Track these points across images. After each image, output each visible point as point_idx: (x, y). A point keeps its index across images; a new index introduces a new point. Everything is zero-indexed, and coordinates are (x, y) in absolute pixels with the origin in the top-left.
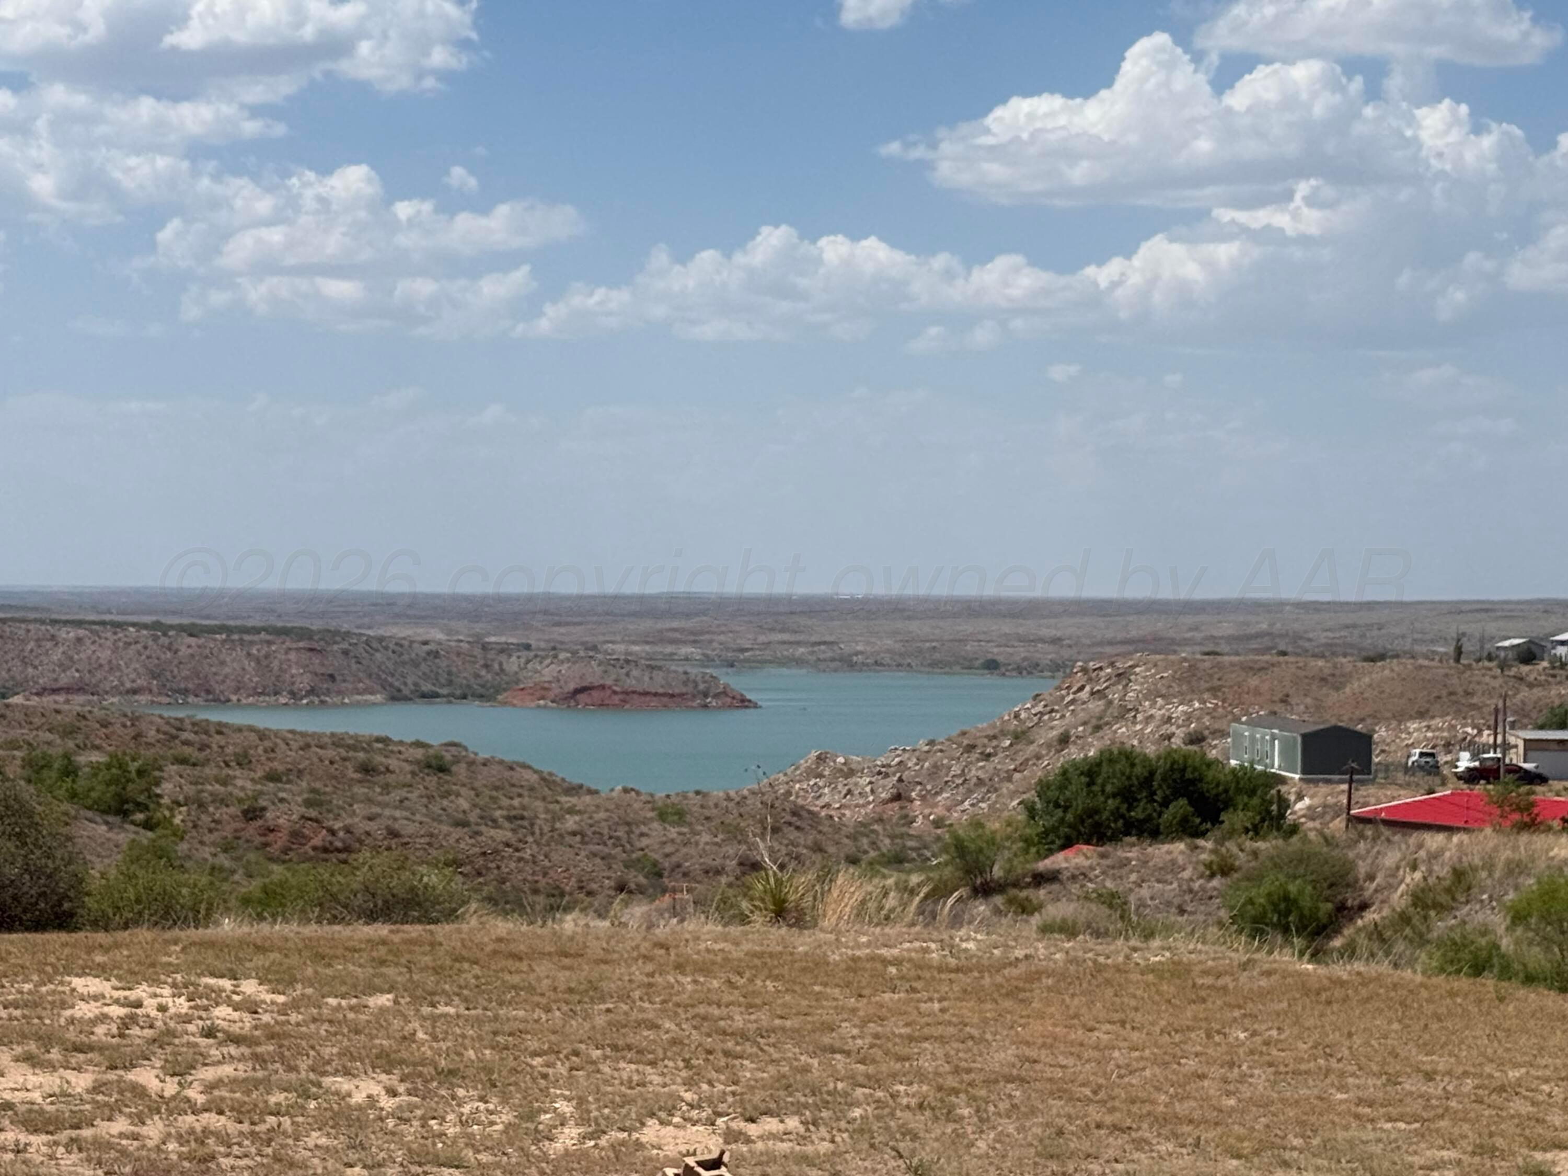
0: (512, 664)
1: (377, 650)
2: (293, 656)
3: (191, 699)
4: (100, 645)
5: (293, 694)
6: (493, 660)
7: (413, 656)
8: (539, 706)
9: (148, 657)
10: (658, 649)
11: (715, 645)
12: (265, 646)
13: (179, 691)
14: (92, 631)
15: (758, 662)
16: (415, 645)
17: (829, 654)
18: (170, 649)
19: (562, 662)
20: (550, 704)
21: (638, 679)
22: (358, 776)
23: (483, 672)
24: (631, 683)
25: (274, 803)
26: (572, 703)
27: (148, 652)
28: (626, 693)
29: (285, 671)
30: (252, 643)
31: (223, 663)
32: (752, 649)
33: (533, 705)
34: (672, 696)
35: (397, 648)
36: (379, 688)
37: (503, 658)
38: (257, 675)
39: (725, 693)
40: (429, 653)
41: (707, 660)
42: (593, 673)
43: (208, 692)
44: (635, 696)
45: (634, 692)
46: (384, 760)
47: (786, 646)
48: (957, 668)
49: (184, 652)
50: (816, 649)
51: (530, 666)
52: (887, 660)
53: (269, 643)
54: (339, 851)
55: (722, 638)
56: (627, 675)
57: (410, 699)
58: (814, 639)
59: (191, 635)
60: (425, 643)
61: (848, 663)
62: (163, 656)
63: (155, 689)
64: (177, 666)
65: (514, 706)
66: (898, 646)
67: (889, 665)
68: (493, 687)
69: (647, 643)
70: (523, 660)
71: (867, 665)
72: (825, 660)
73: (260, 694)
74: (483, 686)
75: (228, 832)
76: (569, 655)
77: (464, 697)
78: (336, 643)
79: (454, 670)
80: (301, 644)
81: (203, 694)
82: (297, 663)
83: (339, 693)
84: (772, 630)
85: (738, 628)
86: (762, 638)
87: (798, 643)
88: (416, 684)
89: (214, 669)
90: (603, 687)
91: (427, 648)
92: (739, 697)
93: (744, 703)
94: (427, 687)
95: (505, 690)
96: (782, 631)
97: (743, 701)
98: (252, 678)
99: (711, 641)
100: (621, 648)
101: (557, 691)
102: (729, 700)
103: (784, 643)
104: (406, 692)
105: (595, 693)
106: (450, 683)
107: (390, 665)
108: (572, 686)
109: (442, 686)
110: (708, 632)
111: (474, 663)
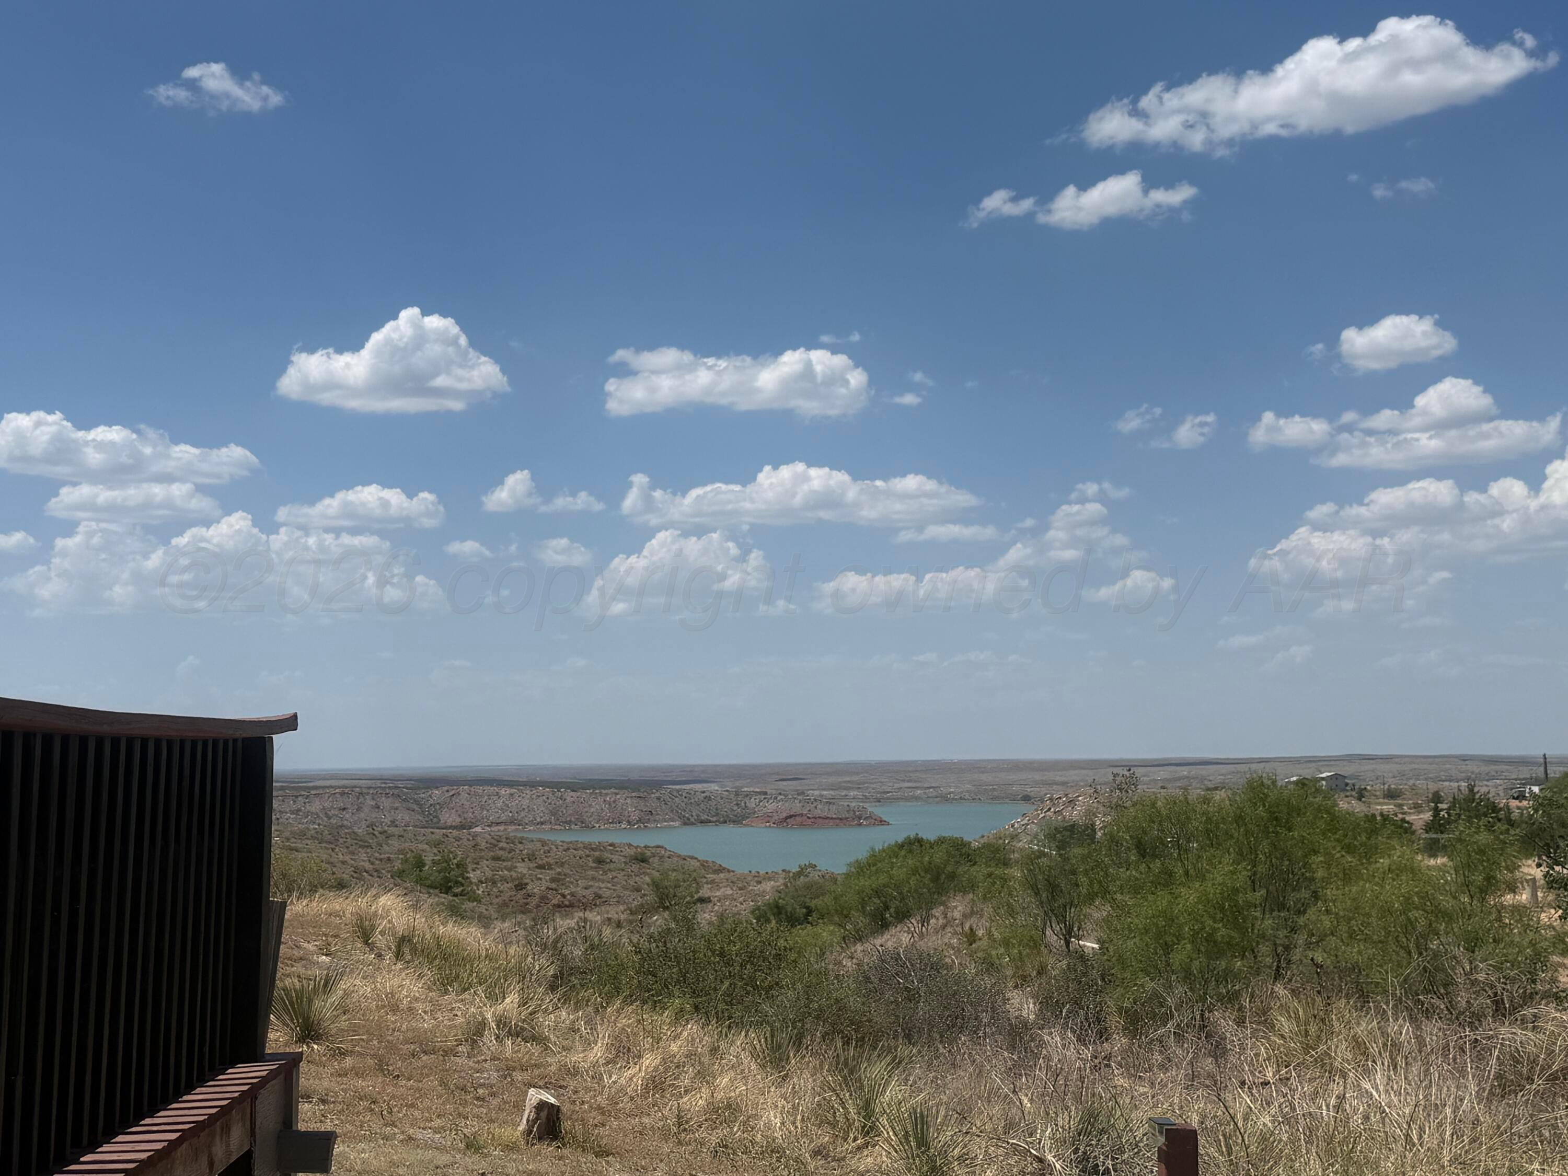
0: (752, 803)
1: (676, 797)
2: (629, 801)
3: (573, 826)
4: (523, 797)
5: (629, 822)
6: (741, 801)
7: (697, 800)
8: (766, 827)
9: (550, 804)
10: (837, 792)
11: (870, 790)
12: (614, 796)
13: (566, 822)
14: (518, 790)
15: (894, 799)
16: (697, 793)
17: (935, 794)
18: (561, 799)
19: (779, 801)
20: (772, 825)
21: (821, 810)
22: (594, 865)
23: (735, 808)
24: (818, 812)
25: (532, 881)
26: (785, 824)
27: (549, 801)
28: (815, 818)
29: (625, 810)
30: (607, 794)
31: (590, 806)
32: (891, 792)
33: (763, 826)
34: (841, 819)
35: (687, 795)
36: (677, 818)
37: (747, 800)
38: (610, 812)
39: (870, 817)
40: (705, 798)
41: (866, 799)
42: (797, 807)
43: (582, 822)
44: (820, 820)
45: (819, 817)
46: (610, 856)
47: (910, 790)
48: (1007, 800)
49: (569, 799)
50: (927, 791)
51: (761, 804)
52: (967, 796)
53: (617, 794)
54: (567, 906)
55: (874, 786)
56: (816, 807)
57: (695, 824)
58: (926, 785)
59: (573, 791)
60: (704, 792)
61: (945, 799)
62: (558, 803)
63: (553, 822)
64: (566, 809)
65: (752, 826)
66: (973, 788)
67: (968, 799)
68: (741, 816)
69: (832, 789)
70: (757, 801)
71: (956, 799)
72: (932, 797)
73: (611, 823)
74: (736, 816)
75: (506, 897)
76: (783, 797)
77: (725, 822)
78: (652, 793)
79: (720, 807)
80: (633, 794)
81: (579, 823)
82: (631, 805)
83: (655, 821)
84: (903, 781)
85: (883, 780)
86: (897, 786)
87: (917, 788)
88: (698, 816)
89: (586, 810)
90: (802, 815)
91: (705, 795)
92: (879, 819)
93: (882, 822)
94: (704, 817)
95: (748, 818)
96: (908, 781)
97: (881, 821)
98: (607, 814)
99: (867, 788)
100: (817, 793)
101: (777, 818)
102: (873, 821)
103: (909, 788)
104: (692, 820)
105: (797, 818)
106: (717, 814)
107: (683, 804)
108: (785, 815)
109: (713, 816)
110: (867, 783)
111: (731, 803)
